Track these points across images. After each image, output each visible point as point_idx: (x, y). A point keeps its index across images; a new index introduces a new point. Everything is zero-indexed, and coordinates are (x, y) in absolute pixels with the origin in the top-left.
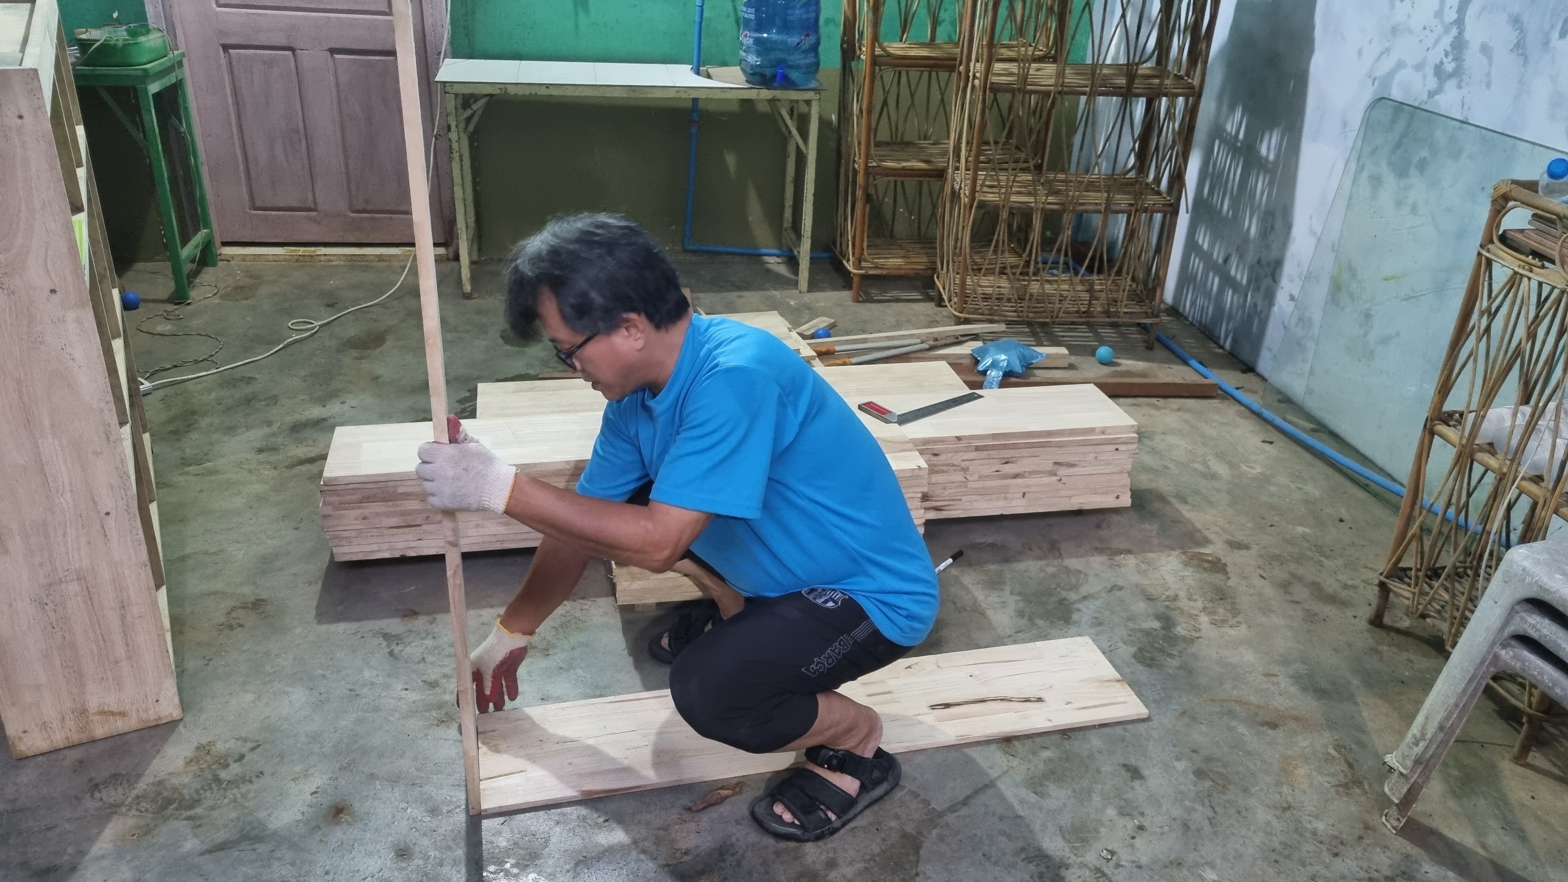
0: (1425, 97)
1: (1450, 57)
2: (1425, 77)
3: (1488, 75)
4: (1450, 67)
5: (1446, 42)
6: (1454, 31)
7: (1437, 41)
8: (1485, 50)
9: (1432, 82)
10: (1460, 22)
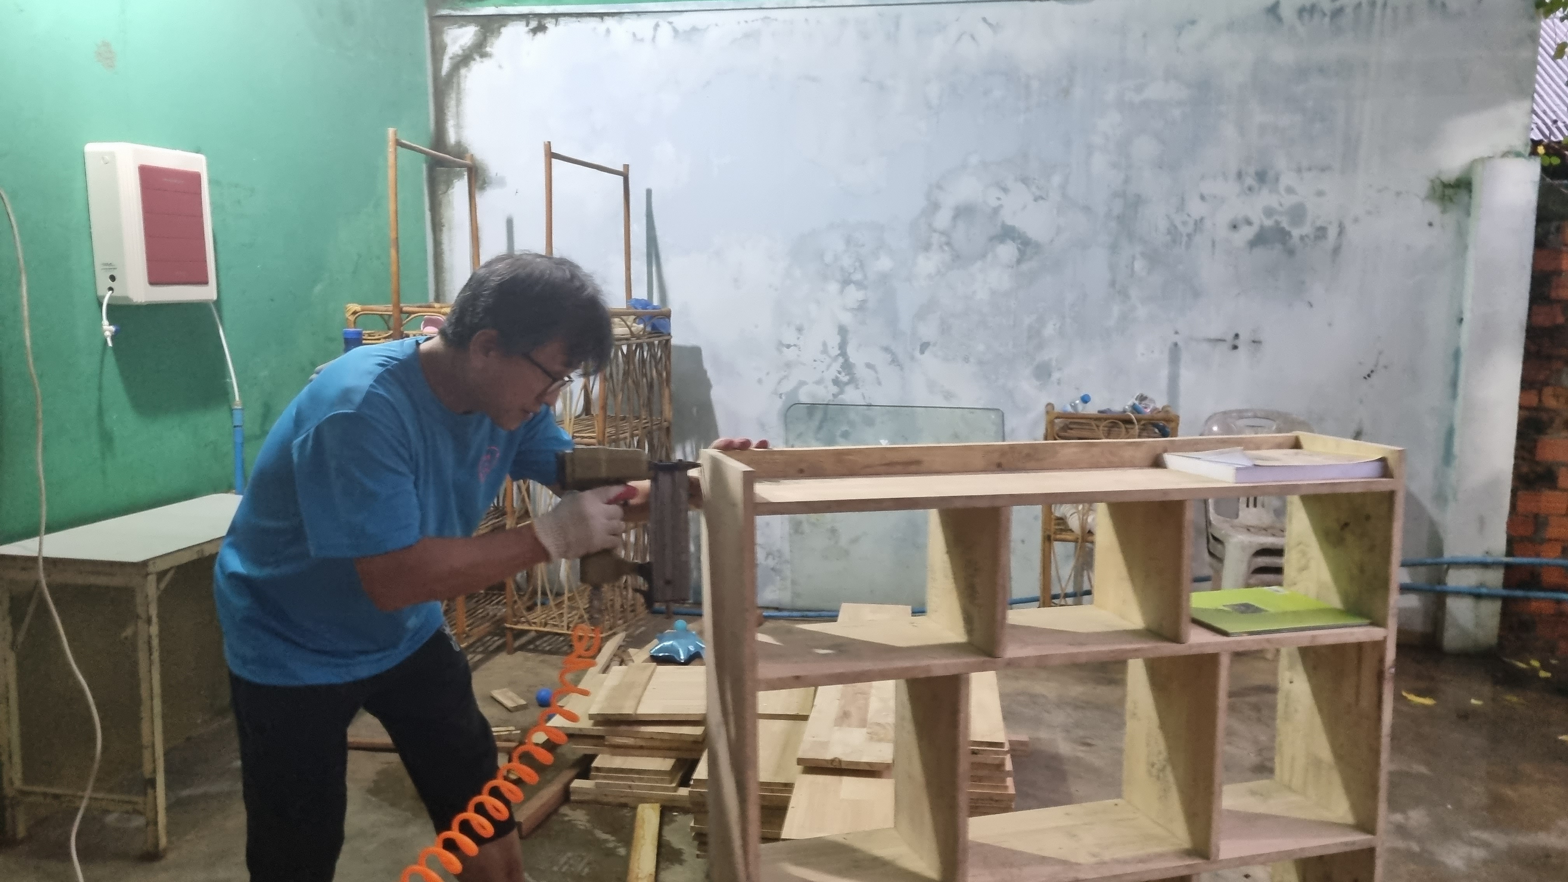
0: (831, 398)
1: (843, 374)
2: (826, 387)
3: (878, 378)
4: (844, 378)
5: (837, 366)
6: (841, 360)
7: (829, 366)
8: (869, 366)
9: (835, 389)
10: (843, 353)
